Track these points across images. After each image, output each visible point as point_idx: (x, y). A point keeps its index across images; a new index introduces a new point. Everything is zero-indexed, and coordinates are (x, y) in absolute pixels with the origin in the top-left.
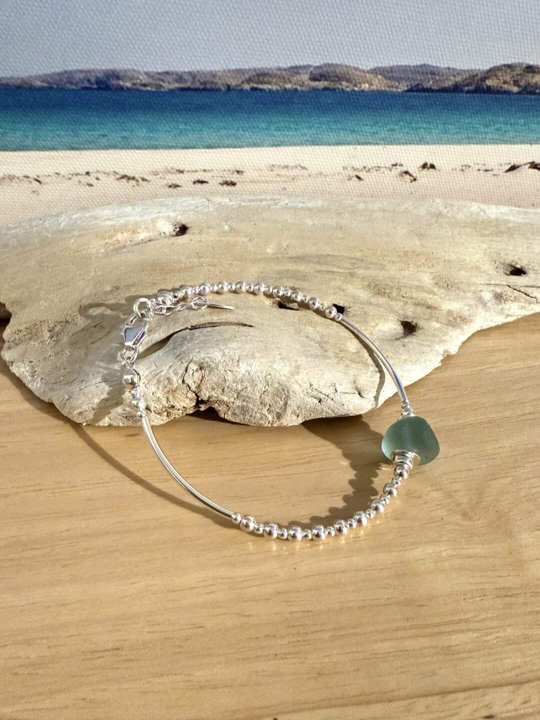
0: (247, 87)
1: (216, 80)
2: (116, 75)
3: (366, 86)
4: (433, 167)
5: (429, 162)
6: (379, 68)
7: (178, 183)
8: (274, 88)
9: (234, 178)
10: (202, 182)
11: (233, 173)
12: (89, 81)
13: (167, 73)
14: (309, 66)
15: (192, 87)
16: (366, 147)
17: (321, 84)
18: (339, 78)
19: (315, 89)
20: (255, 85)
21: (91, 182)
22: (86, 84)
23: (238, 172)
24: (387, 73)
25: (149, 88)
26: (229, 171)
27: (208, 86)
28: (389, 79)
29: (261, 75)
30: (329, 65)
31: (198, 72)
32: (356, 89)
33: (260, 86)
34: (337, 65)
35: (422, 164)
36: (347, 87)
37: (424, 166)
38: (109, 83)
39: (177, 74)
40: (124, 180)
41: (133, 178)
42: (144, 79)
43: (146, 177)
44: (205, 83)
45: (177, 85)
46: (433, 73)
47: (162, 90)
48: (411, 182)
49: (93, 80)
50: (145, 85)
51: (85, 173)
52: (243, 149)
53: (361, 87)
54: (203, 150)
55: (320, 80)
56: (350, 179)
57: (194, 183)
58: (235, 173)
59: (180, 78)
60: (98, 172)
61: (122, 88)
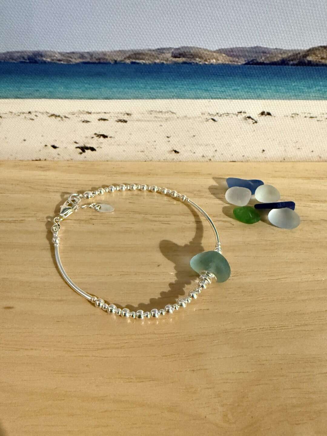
0: (128, 61)
1: (107, 57)
2: (40, 54)
3: (214, 61)
4: (269, 114)
5: (266, 111)
6: (222, 49)
7: (88, 120)
8: (147, 62)
9: (126, 118)
10: (104, 120)
11: (124, 115)
12: (23, 58)
13: (73, 53)
14: (170, 48)
15: (91, 61)
16: (217, 100)
17: (181, 60)
18: (194, 56)
19: (176, 63)
20: (134, 61)
21: (32, 118)
22: (22, 60)
23: (128, 114)
24: (230, 52)
25: (62, 62)
26: (121, 113)
27: (102, 61)
28: (231, 56)
29: (137, 54)
30: (186, 48)
31: (94, 52)
32: (207, 63)
33: (137, 61)
34: (191, 47)
35: (260, 112)
36: (200, 62)
37: (263, 113)
38: (36, 59)
39: (79, 53)
40: (53, 117)
41: (59, 116)
42: (59, 57)
43: (67, 116)
44: (99, 59)
45: (81, 60)
46: (264, 52)
47: (71, 63)
48: (253, 123)
49: (26, 57)
50: (59, 60)
51: (28, 112)
52: (130, 100)
53: (210, 62)
54: (102, 100)
55: (179, 57)
56: (207, 120)
57: (99, 120)
58: (126, 115)
59: (82, 56)
60: (36, 112)
61: (45, 62)
